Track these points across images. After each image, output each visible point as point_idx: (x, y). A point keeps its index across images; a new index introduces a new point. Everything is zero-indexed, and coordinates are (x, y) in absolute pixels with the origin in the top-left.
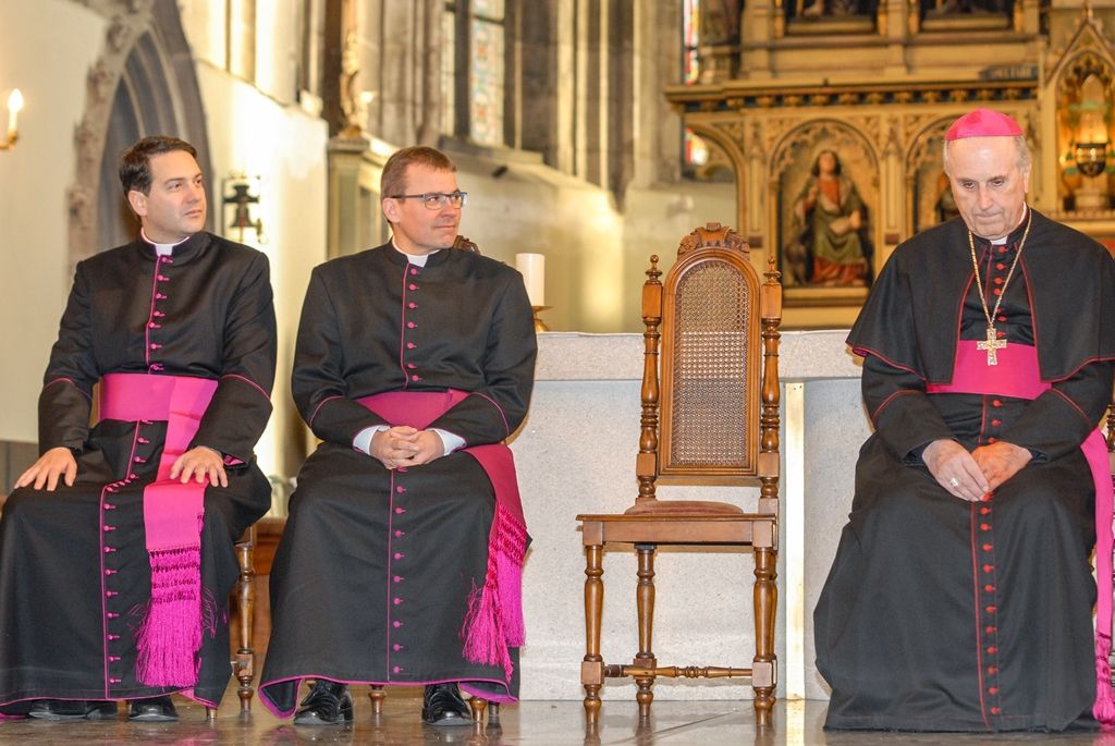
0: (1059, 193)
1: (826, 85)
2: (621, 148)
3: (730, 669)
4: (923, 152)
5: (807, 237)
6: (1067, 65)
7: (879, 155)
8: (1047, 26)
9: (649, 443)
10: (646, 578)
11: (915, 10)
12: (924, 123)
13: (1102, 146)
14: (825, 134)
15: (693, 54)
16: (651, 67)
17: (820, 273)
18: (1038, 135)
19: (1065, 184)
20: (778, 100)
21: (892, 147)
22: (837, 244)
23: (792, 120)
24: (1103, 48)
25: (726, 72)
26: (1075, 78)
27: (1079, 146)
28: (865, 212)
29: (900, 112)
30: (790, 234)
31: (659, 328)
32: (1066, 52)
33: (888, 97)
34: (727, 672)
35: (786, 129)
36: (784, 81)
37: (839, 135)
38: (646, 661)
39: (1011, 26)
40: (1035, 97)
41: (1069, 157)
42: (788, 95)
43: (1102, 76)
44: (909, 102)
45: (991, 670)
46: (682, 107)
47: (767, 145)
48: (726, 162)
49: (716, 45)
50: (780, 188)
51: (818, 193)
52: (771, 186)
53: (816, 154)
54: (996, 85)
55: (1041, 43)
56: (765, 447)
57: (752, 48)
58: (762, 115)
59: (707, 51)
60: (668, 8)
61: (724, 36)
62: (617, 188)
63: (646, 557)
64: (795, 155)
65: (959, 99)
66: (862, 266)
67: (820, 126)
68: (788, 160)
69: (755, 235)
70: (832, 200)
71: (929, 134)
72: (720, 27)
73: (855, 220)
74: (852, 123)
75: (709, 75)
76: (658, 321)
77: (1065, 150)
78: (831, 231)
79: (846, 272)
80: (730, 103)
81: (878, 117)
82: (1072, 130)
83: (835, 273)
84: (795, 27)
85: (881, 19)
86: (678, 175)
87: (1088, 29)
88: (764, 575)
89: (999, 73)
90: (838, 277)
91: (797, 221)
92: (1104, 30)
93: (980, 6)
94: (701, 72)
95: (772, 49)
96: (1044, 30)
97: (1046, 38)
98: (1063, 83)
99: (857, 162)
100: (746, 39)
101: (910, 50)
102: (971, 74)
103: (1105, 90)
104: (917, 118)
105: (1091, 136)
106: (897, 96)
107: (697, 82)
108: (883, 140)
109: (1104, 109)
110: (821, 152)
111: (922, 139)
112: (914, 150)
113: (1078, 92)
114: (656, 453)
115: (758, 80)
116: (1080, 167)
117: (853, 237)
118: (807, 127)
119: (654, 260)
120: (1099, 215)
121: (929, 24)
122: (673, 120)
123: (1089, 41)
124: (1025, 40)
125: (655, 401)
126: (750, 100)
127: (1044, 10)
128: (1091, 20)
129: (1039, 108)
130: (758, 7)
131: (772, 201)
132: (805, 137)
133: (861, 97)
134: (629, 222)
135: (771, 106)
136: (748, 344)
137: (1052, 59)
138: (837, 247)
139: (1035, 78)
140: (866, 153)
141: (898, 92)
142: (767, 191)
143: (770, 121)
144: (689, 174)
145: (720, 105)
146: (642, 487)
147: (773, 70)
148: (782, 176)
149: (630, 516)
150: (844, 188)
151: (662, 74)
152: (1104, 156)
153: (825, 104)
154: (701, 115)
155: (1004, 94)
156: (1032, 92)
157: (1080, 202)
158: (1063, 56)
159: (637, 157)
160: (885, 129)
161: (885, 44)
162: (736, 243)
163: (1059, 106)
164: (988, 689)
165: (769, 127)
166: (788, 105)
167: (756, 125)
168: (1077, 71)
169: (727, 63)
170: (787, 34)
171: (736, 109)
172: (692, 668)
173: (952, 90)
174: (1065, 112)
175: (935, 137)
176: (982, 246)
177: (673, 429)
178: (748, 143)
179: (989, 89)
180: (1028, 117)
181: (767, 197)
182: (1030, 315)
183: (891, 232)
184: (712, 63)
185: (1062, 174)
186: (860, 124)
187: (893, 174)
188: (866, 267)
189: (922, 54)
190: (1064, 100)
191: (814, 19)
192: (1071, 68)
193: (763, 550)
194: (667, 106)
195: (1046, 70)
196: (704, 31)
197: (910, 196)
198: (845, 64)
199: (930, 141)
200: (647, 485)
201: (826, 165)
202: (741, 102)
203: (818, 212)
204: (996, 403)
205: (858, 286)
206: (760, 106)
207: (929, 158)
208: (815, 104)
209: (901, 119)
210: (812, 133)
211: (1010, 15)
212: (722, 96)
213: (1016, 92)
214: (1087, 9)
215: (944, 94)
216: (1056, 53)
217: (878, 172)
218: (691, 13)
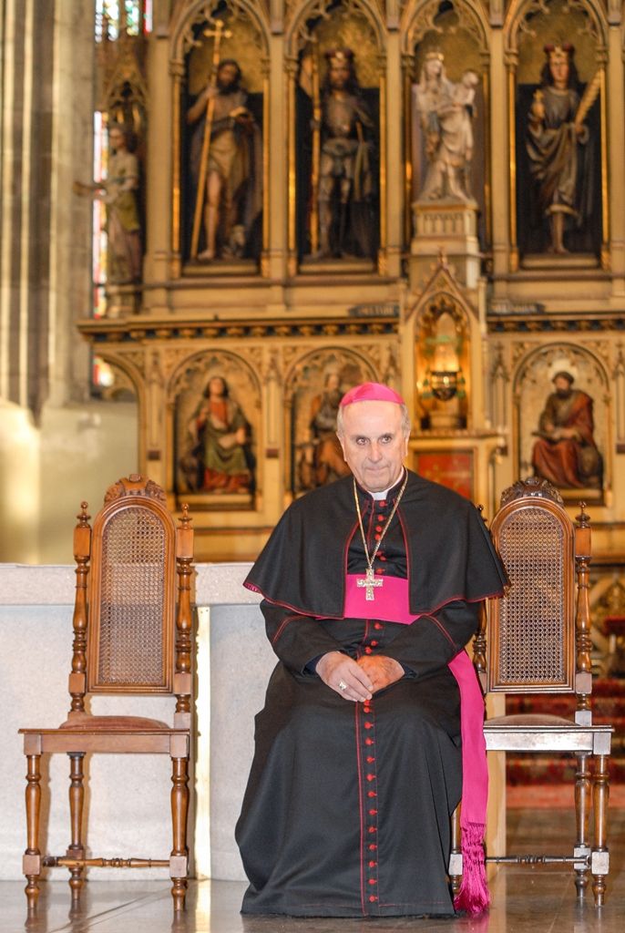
0: (417, 414)
1: (216, 320)
2: (38, 372)
3: (150, 861)
4: (299, 379)
5: (199, 451)
6: (426, 303)
7: (261, 380)
8: (407, 271)
9: (79, 664)
10: (79, 780)
11: (294, 255)
12: (300, 354)
13: (454, 374)
14: (215, 362)
15: (101, 292)
16: (65, 301)
17: (210, 482)
18: (398, 365)
19: (422, 406)
20: (175, 332)
21: (273, 374)
22: (224, 456)
23: (186, 350)
24: (455, 290)
25: (130, 308)
26: (430, 315)
27: (434, 373)
28: (249, 429)
29: (280, 343)
30: (184, 449)
31: (88, 564)
32: (424, 292)
33: (270, 330)
34: (147, 863)
35: (182, 358)
36: (181, 316)
37: (227, 363)
38: (77, 852)
39: (376, 270)
40: (396, 332)
41: (426, 383)
42: (183, 329)
43: (454, 313)
44: (287, 335)
45: (371, 864)
46: (92, 338)
47: (164, 371)
48: (130, 386)
49: (122, 284)
50: (176, 408)
51: (208, 413)
52: (168, 406)
53: (207, 378)
54: (362, 321)
55: (402, 286)
56: (179, 669)
57: (153, 288)
58: (161, 346)
59: (113, 289)
60: (80, 251)
61: (128, 276)
62: (35, 407)
63: (77, 763)
64: (188, 380)
65: (331, 333)
66: (246, 476)
67: (210, 355)
68: (183, 384)
69: (154, 449)
70: (221, 419)
71: (305, 363)
72: (125, 269)
73: (240, 436)
74: (237, 353)
75: (115, 310)
76: (88, 558)
77: (422, 376)
78: (220, 446)
79: (232, 482)
80: (134, 335)
81: (261, 348)
82: (428, 359)
83: (223, 482)
84: (190, 270)
85: (264, 263)
86: (87, 395)
87: (443, 273)
88: (179, 781)
89: (366, 311)
90: (225, 486)
91: (190, 437)
92: (456, 274)
93: (350, 253)
94: (108, 308)
95: (170, 288)
96: (405, 274)
97: (406, 281)
98: (421, 320)
99: (242, 386)
100: (148, 279)
101: (288, 290)
102: (340, 311)
103: (456, 325)
104: (294, 349)
105: (444, 365)
106: (277, 330)
107: (105, 317)
108: (265, 367)
109: (456, 343)
110: (212, 378)
111: (299, 367)
112: (292, 377)
113: (433, 328)
114: (85, 673)
115: (158, 315)
116: (435, 392)
117: (239, 451)
118: (199, 356)
119: (84, 506)
120: (451, 434)
121: (305, 268)
122: (84, 348)
123: (444, 283)
124: (388, 282)
125: (85, 627)
126: (151, 333)
127: (405, 257)
128: (445, 266)
129: (399, 342)
130: (158, 252)
131: (168, 420)
132: (197, 365)
133: (246, 330)
134: (45, 436)
135: (169, 338)
136: (165, 580)
137: (411, 299)
138: (224, 460)
139: (397, 315)
140: (251, 378)
141: (279, 326)
142: (164, 411)
143: (168, 351)
144: (97, 393)
145: (125, 337)
146: (74, 701)
147: (171, 307)
148: (178, 398)
149: (64, 730)
150: (231, 408)
151: (74, 307)
152: (456, 382)
153: (215, 337)
154: (109, 345)
155: (369, 328)
156: (394, 327)
157: (435, 421)
158: (421, 297)
159: (52, 380)
160: (267, 358)
161: (268, 285)
162: (155, 493)
163: (417, 339)
164: (368, 881)
165: (167, 356)
166: (184, 337)
167: (156, 354)
168: (433, 309)
169: (131, 300)
170: (183, 275)
171: (138, 340)
172: (117, 860)
173: (325, 325)
174: (422, 345)
175: (310, 366)
176: (365, 501)
177: (100, 652)
178: (148, 370)
179: (357, 325)
180: (390, 349)
181: (164, 417)
182: (406, 557)
183: (272, 447)
184: (118, 300)
185: (420, 398)
186: (245, 354)
187: (273, 396)
188: (250, 478)
189: (299, 294)
190: (421, 333)
191: (206, 263)
192: (427, 307)
193: (179, 760)
194: (79, 337)
195: (406, 309)
196: (111, 272)
197: (288, 416)
198: (233, 302)
199: (306, 369)
200: (77, 701)
201: (216, 389)
202: (142, 334)
203: (209, 429)
204: (377, 626)
205: (244, 494)
206: (159, 338)
207: (304, 383)
208: (207, 337)
209: (281, 349)
210: (204, 361)
211: (375, 260)
212: (125, 329)
213: (380, 327)
214: (441, 256)
215: (318, 328)
216: (414, 294)
217: (260, 395)
218: (100, 255)
